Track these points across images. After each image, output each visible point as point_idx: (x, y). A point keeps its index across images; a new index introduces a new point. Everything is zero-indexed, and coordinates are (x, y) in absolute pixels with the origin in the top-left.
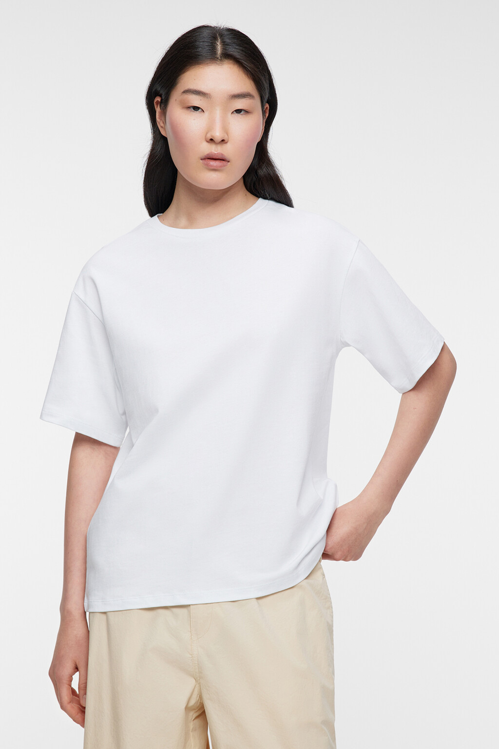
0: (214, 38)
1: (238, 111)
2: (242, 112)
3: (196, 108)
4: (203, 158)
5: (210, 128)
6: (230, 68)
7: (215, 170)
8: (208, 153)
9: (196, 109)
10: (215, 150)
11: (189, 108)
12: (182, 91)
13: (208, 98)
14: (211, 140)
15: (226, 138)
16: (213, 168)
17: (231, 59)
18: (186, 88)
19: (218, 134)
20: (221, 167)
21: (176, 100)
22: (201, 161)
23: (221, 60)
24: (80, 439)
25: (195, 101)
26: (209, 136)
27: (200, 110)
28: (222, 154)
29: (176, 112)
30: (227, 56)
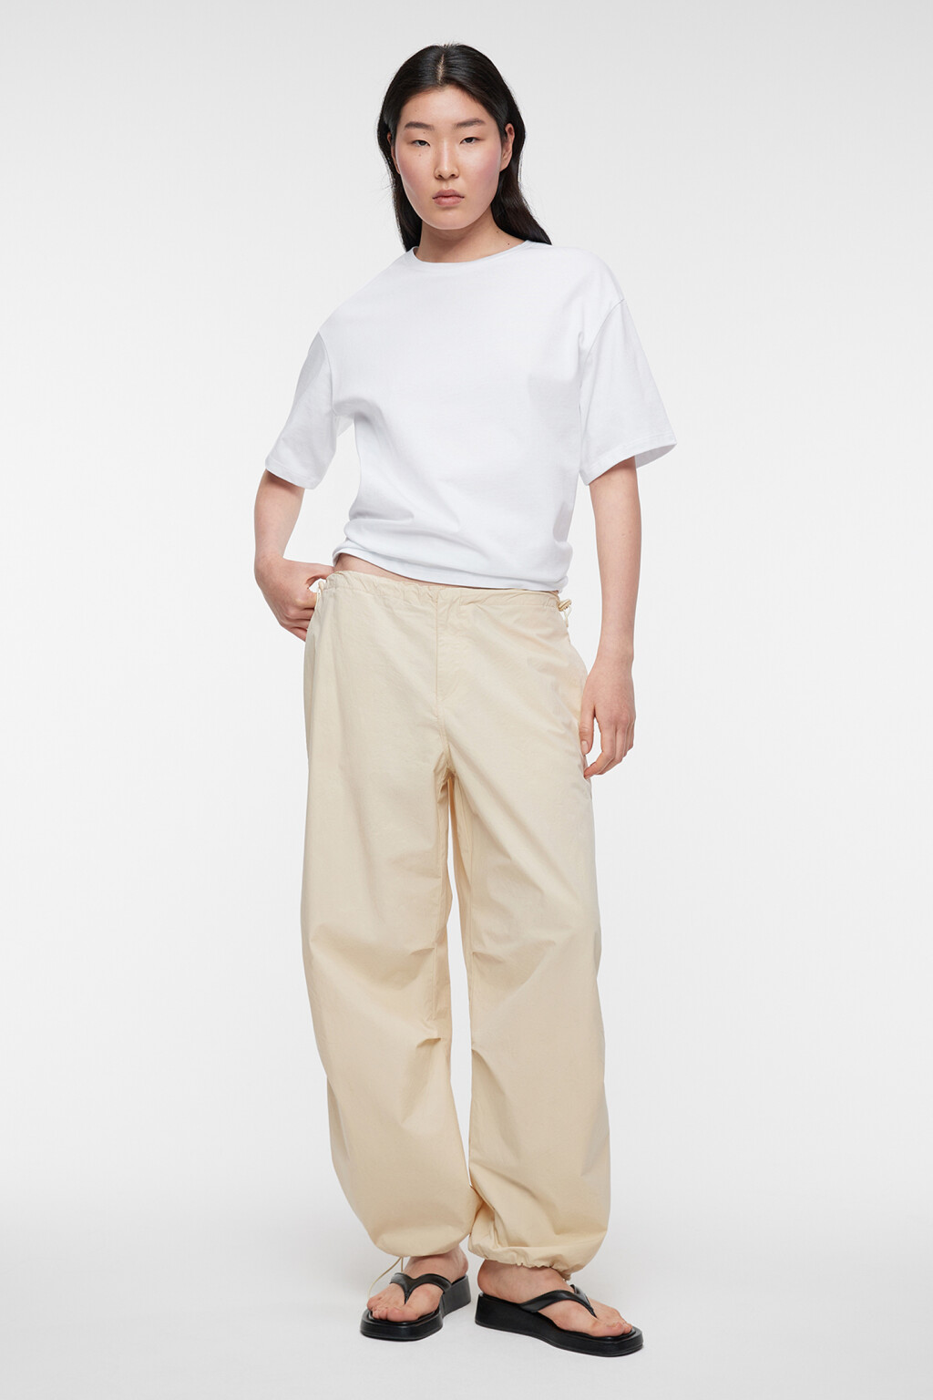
0: (437, 61)
1: (469, 140)
2: (474, 141)
3: (422, 143)
4: (434, 197)
5: (437, 164)
6: (453, 94)
7: (448, 208)
8: (437, 191)
10: (444, 187)
11: (414, 142)
12: (406, 124)
13: (433, 129)
14: (440, 176)
15: (455, 172)
16: (445, 206)
17: (452, 84)
18: (410, 122)
19: (446, 169)
20: (454, 203)
21: (402, 135)
22: (433, 201)
23: (442, 86)
24: (271, 479)
25: (420, 134)
26: (437, 173)
27: (426, 144)
28: (454, 191)
29: (402, 150)
30: (449, 80)
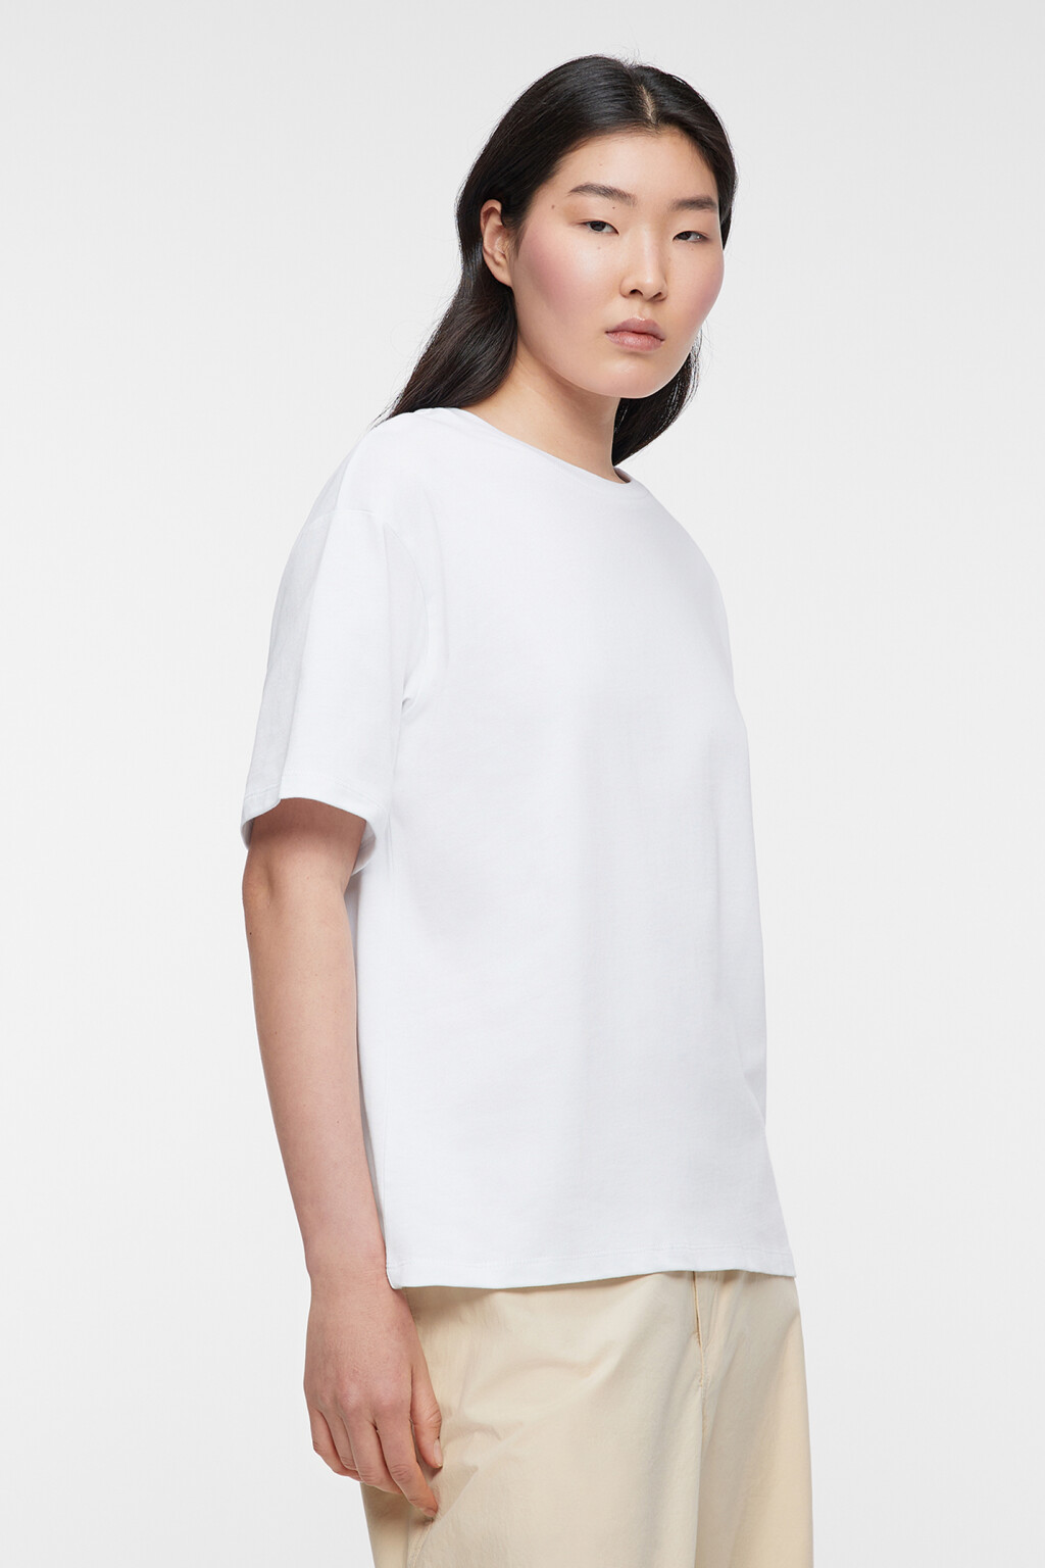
1: (686, 235)
2: (692, 238)
4: (610, 328)
5: (631, 268)
6: (675, 143)
7: (635, 354)
8: (624, 319)
9: (597, 227)
10: (639, 314)
11: (582, 224)
12: (572, 187)
13: (629, 204)
14: (634, 292)
15: (664, 290)
16: (629, 350)
17: (676, 127)
18: (582, 182)
20: (648, 349)
21: (553, 207)
22: (606, 335)
23: (656, 126)
26: (630, 285)
27: (607, 229)
28: (654, 324)
29: (554, 232)
